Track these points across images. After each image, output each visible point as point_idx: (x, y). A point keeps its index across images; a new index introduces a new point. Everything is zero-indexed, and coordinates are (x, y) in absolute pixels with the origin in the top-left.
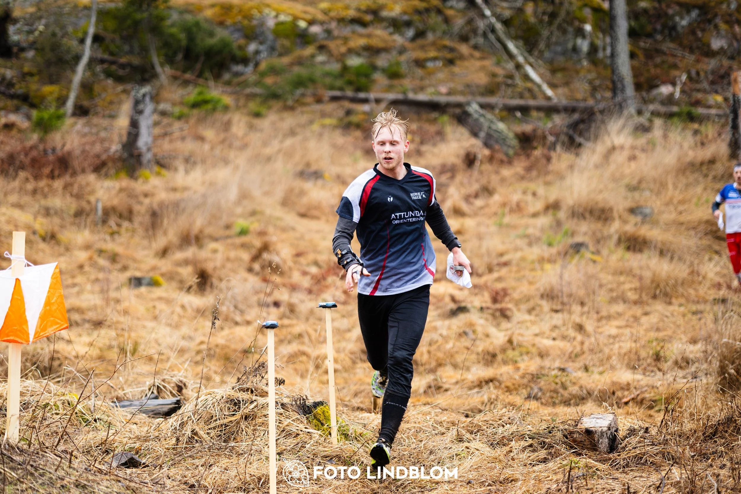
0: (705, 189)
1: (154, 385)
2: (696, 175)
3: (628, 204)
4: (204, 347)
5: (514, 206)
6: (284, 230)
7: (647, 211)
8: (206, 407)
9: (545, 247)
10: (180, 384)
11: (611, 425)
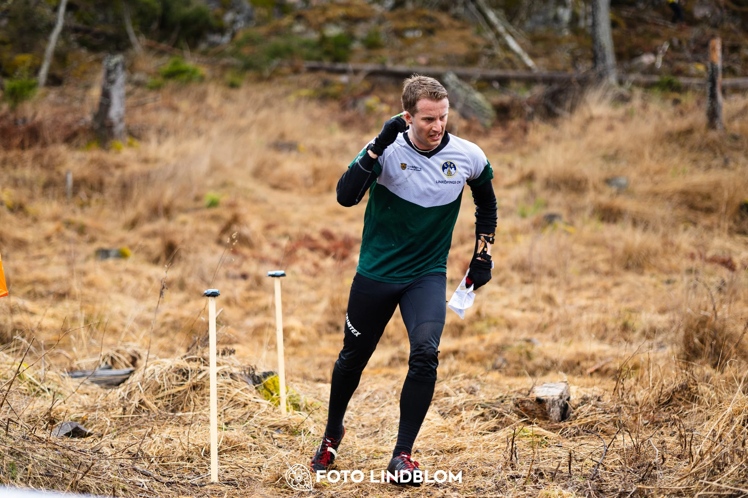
0: (682, 159)
1: (108, 356)
2: (675, 146)
3: (604, 174)
4: (169, 319)
6: (255, 201)
7: (623, 181)
8: (154, 377)
9: (518, 219)
10: (135, 355)
11: (562, 394)
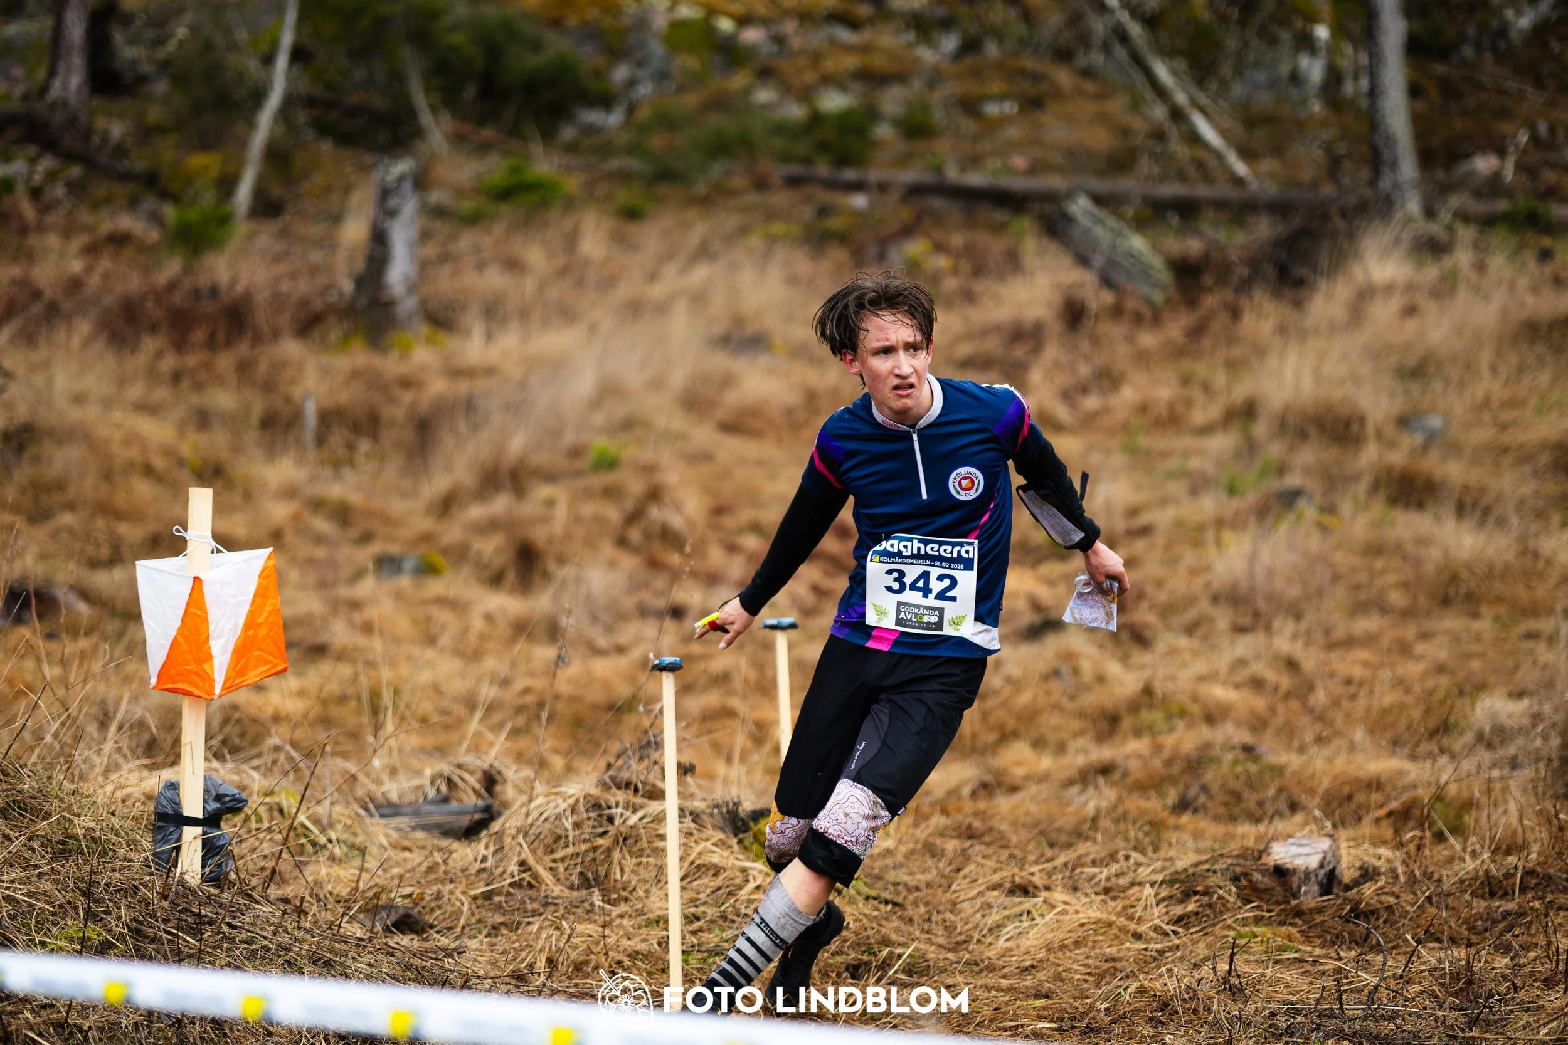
0: (1557, 377)
1: (441, 775)
2: (1541, 349)
3: (1396, 407)
4: (530, 699)
5: (1164, 413)
6: (692, 459)
7: (1435, 422)
9: (1223, 497)
10: (492, 773)
11: (1324, 858)
